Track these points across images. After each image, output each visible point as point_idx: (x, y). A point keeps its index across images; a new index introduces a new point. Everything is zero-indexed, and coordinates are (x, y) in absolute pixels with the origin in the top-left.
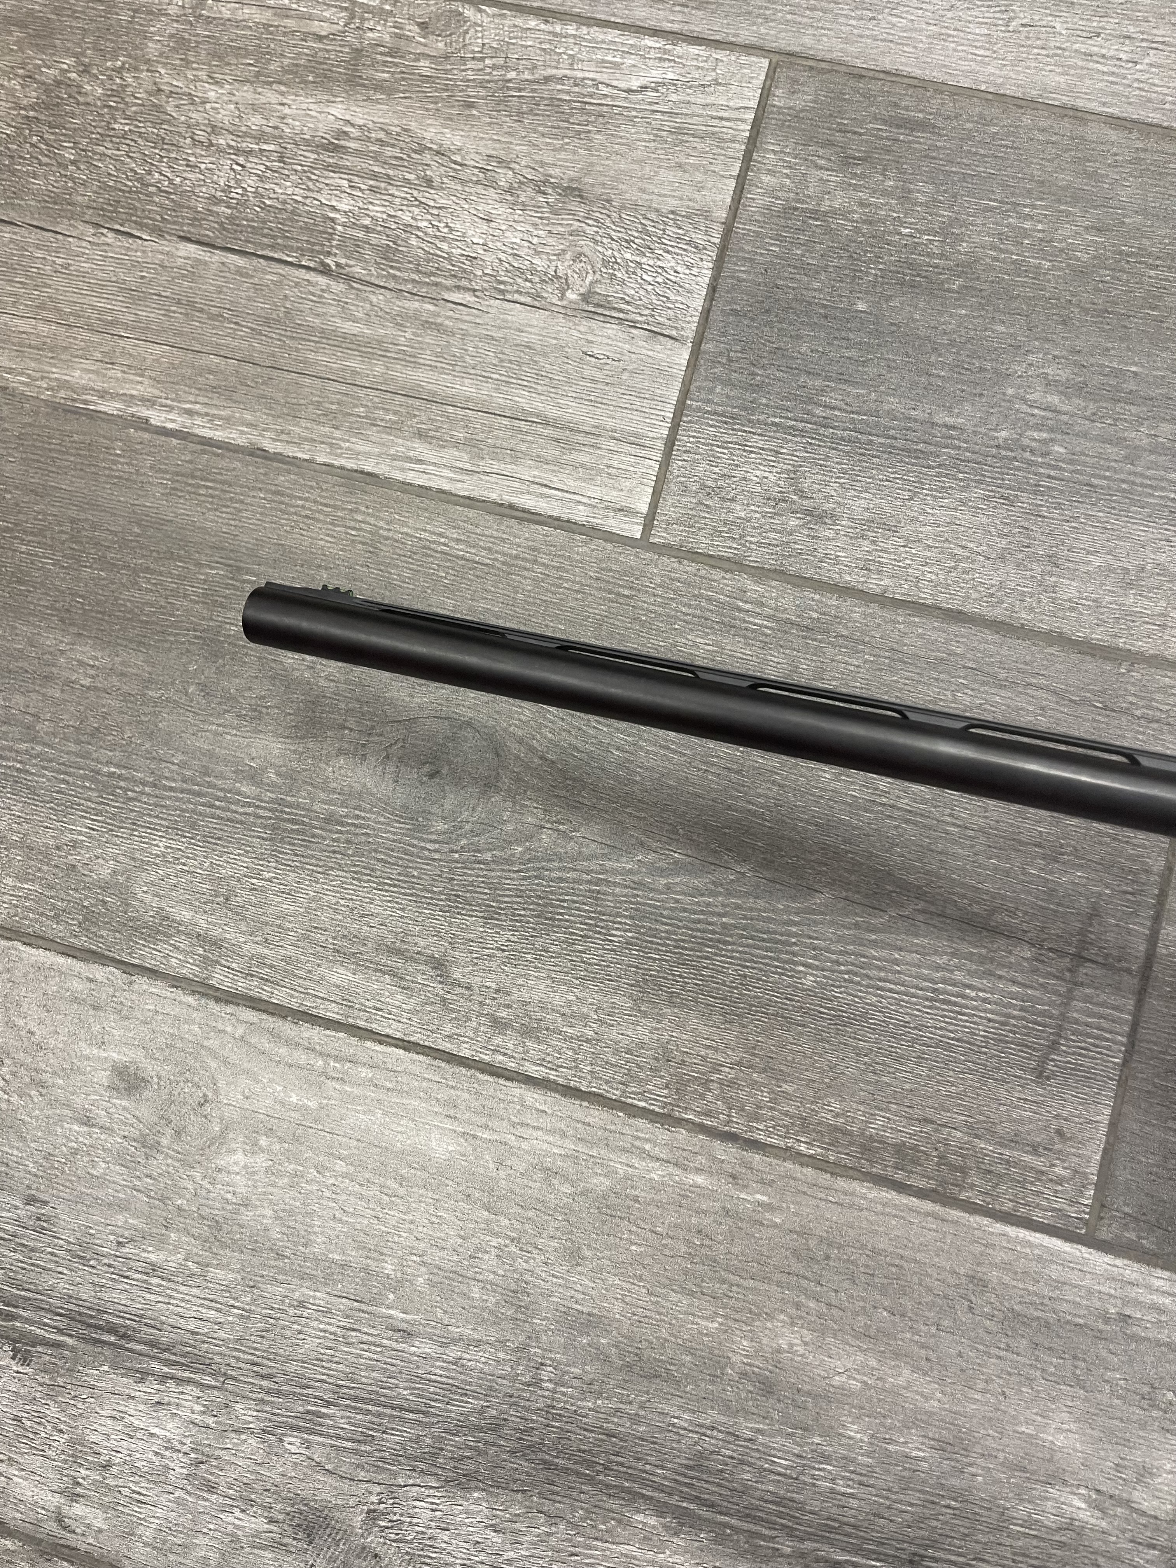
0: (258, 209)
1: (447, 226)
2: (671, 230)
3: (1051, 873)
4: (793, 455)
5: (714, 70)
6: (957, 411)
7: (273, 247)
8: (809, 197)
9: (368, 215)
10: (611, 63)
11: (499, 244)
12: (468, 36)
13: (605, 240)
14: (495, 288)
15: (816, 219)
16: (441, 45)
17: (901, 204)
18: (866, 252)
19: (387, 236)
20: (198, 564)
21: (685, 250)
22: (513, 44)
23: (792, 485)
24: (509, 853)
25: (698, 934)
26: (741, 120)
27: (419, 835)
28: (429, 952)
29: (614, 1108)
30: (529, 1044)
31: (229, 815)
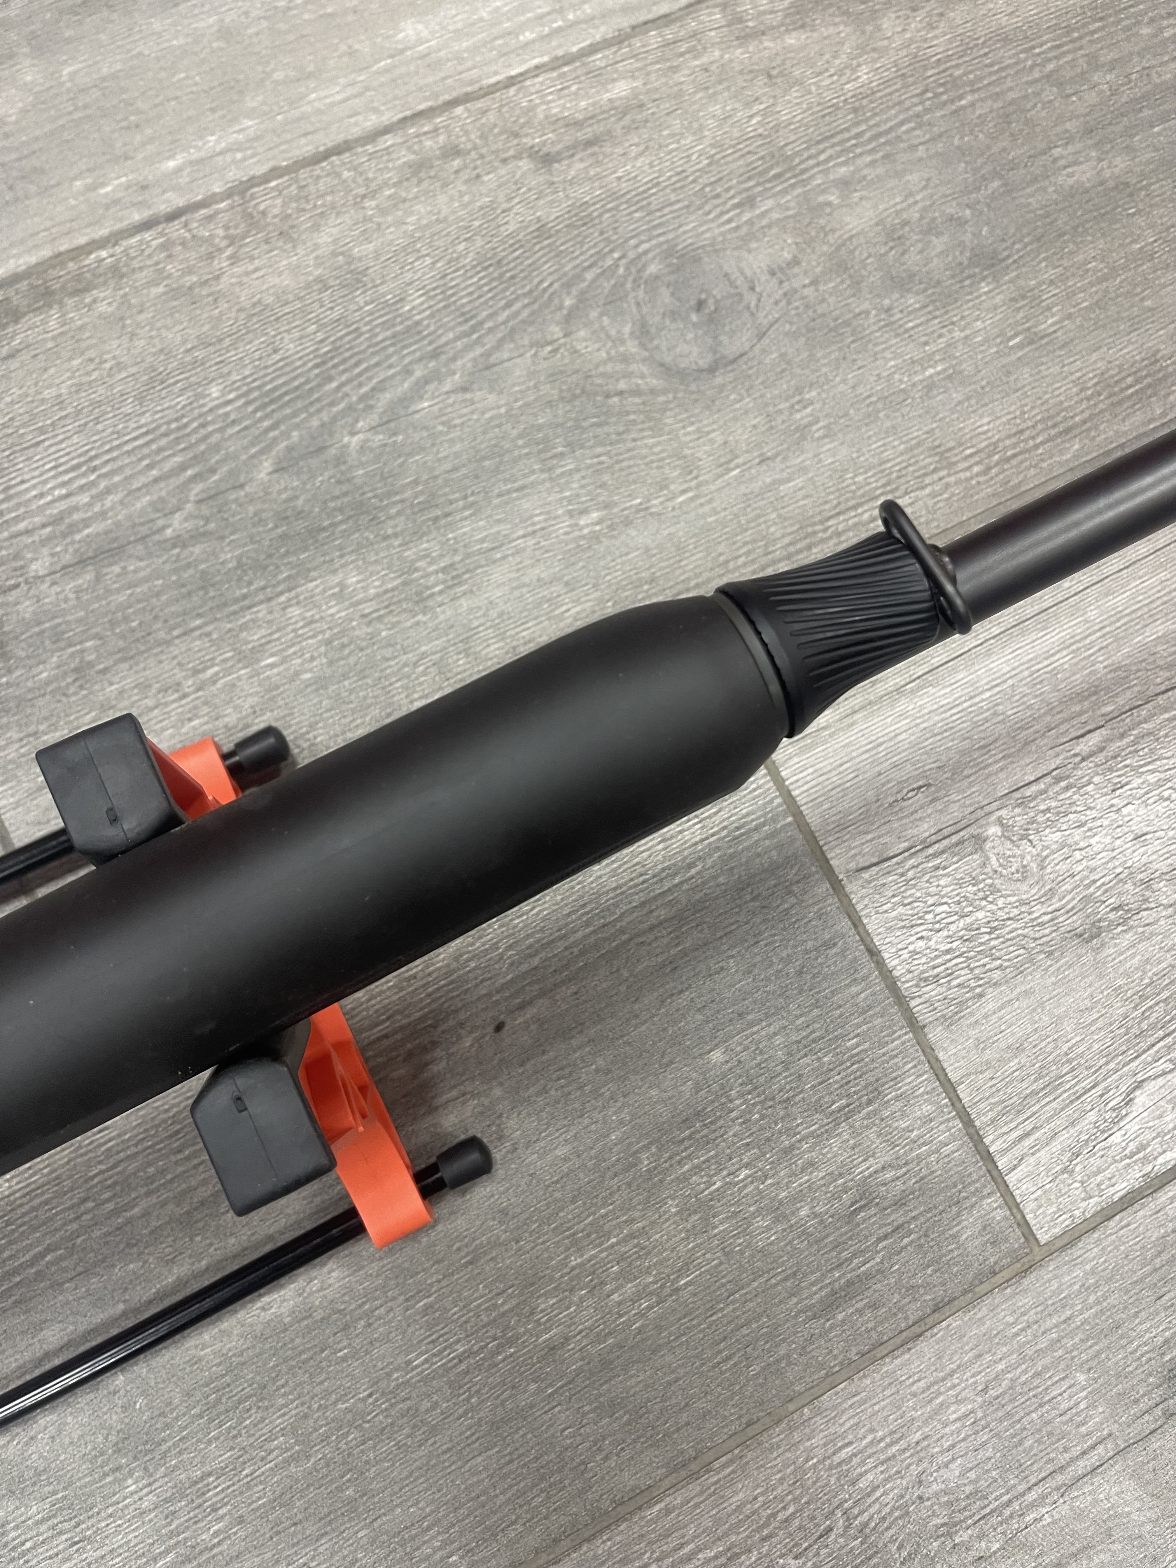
1: (1168, 799)
2: (964, 976)
3: (72, 655)
5: (1082, 1183)
6: (533, 1027)
8: (868, 1127)
11: (1106, 823)
13: (1016, 911)
14: (1068, 777)
15: (840, 1109)
17: (773, 1200)
18: (763, 1117)
20: (1069, 317)
21: (934, 968)
25: (347, 355)
26: (1007, 1150)
27: (665, 247)
28: (566, 162)
29: (296, 162)
30: (412, 157)
31: (835, 140)
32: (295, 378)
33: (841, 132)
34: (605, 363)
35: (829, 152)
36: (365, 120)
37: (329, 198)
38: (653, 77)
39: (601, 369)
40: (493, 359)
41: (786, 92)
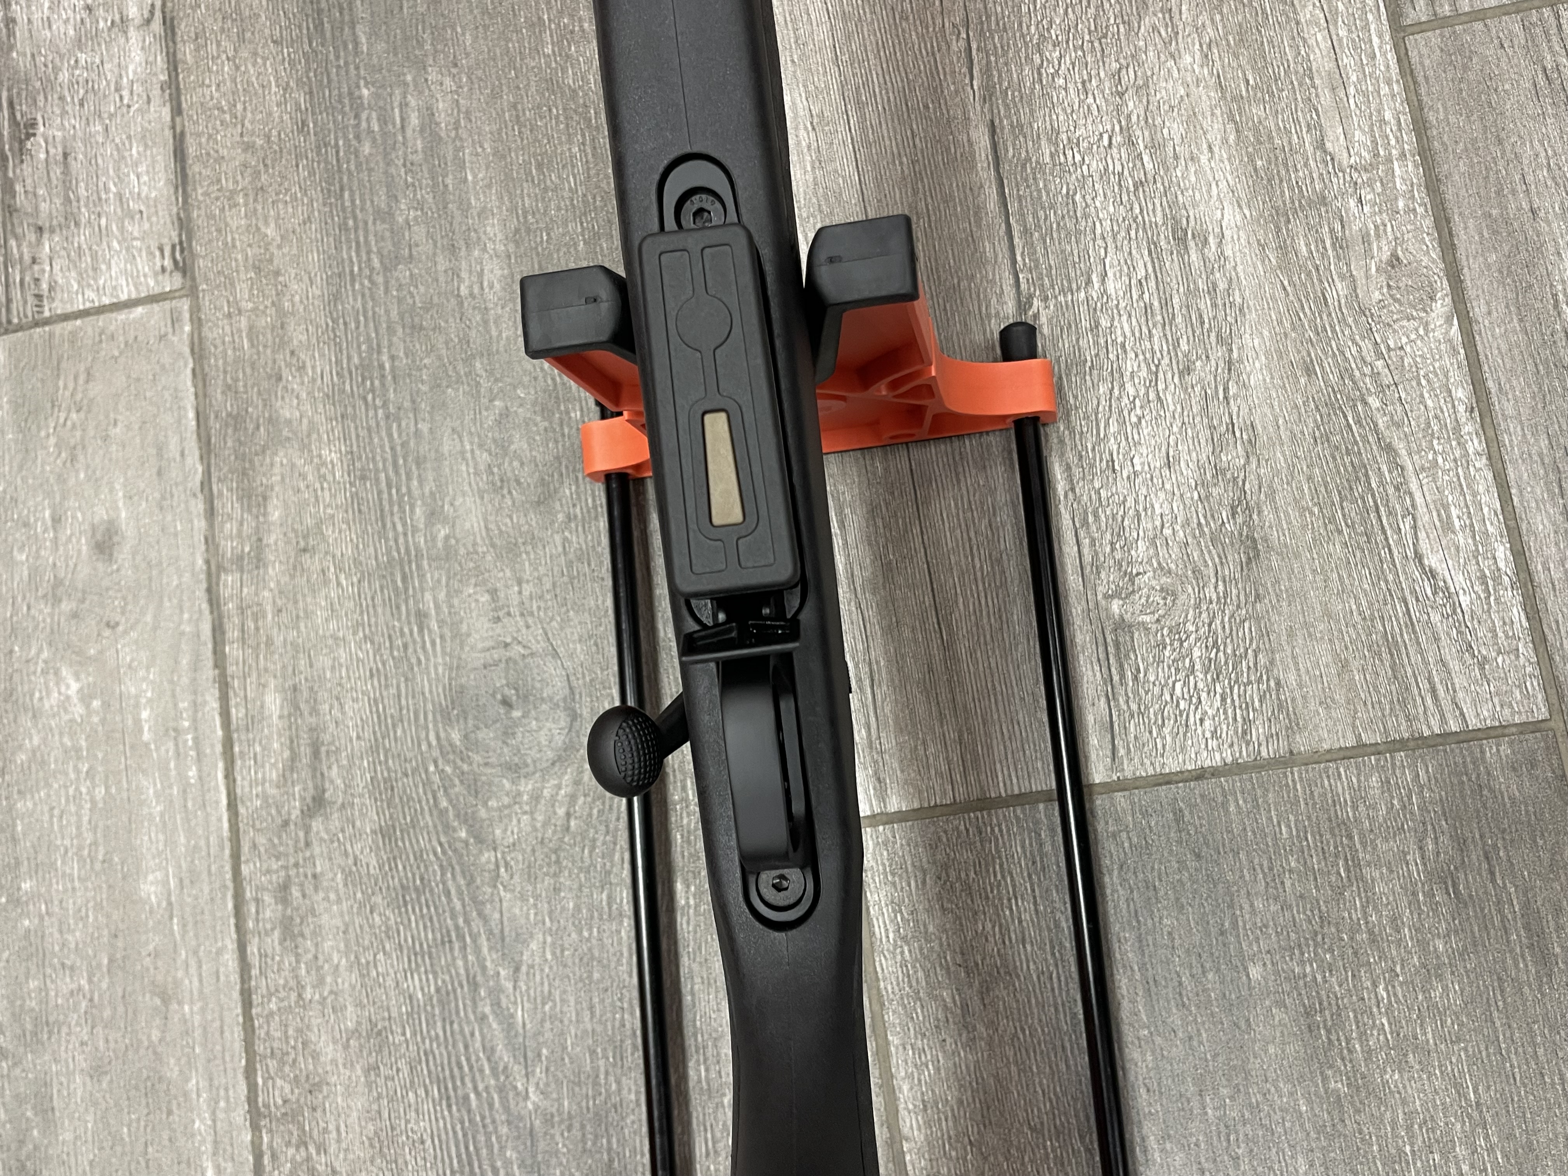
0: (1064, 191)
1: (1140, 419)
2: (1253, 693)
4: (1028, 962)
5: (1499, 652)
6: (1168, 1146)
7: (1026, 231)
8: (1374, 848)
9: (1113, 320)
10: (1449, 517)
11: (1144, 491)
12: (1405, 323)
13: (1204, 615)
14: (1085, 510)
15: (1347, 870)
16: (1377, 296)
17: (1417, 972)
18: (1331, 950)
19: (1097, 355)
21: (1235, 719)
22: (1419, 384)
23: (990, 975)
24: (456, 824)
25: (447, 1073)
26: (1443, 716)
27: (439, 718)
28: (327, 785)
29: (247, 1052)
30: (277, 934)
31: (387, 508)
32: (455, 1133)
33: (380, 500)
34: (533, 819)
35: (396, 519)
36: (227, 966)
37: (291, 1032)
38: (271, 667)
39: (539, 825)
40: (496, 931)
41: (324, 539)
